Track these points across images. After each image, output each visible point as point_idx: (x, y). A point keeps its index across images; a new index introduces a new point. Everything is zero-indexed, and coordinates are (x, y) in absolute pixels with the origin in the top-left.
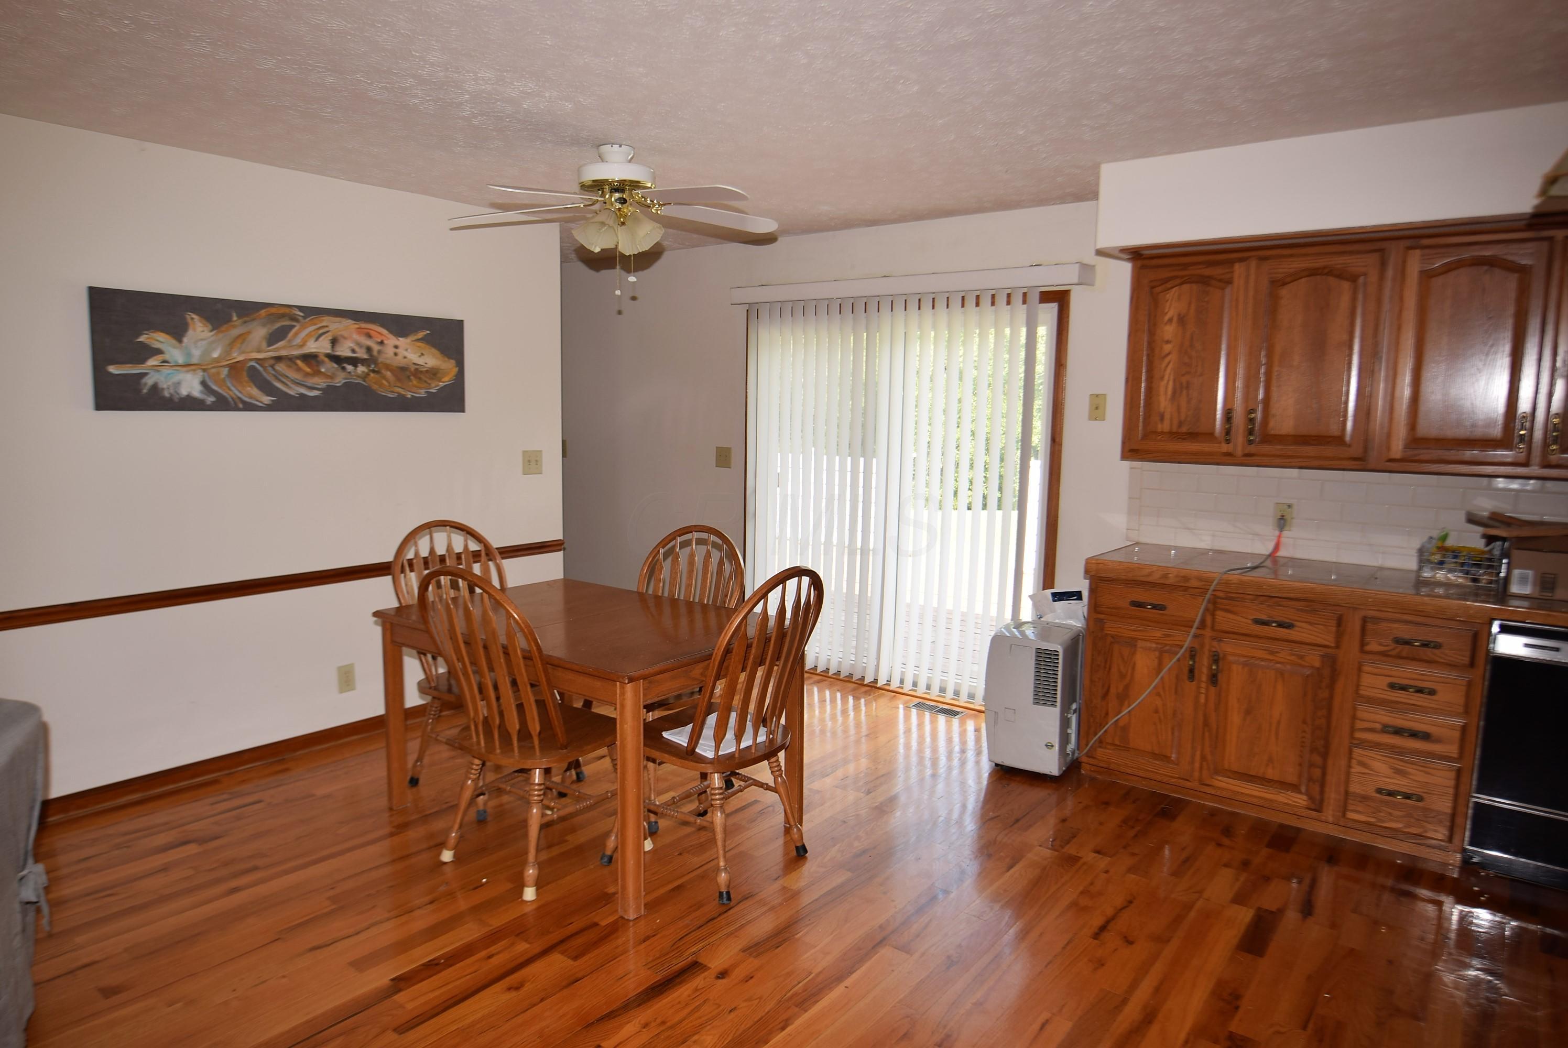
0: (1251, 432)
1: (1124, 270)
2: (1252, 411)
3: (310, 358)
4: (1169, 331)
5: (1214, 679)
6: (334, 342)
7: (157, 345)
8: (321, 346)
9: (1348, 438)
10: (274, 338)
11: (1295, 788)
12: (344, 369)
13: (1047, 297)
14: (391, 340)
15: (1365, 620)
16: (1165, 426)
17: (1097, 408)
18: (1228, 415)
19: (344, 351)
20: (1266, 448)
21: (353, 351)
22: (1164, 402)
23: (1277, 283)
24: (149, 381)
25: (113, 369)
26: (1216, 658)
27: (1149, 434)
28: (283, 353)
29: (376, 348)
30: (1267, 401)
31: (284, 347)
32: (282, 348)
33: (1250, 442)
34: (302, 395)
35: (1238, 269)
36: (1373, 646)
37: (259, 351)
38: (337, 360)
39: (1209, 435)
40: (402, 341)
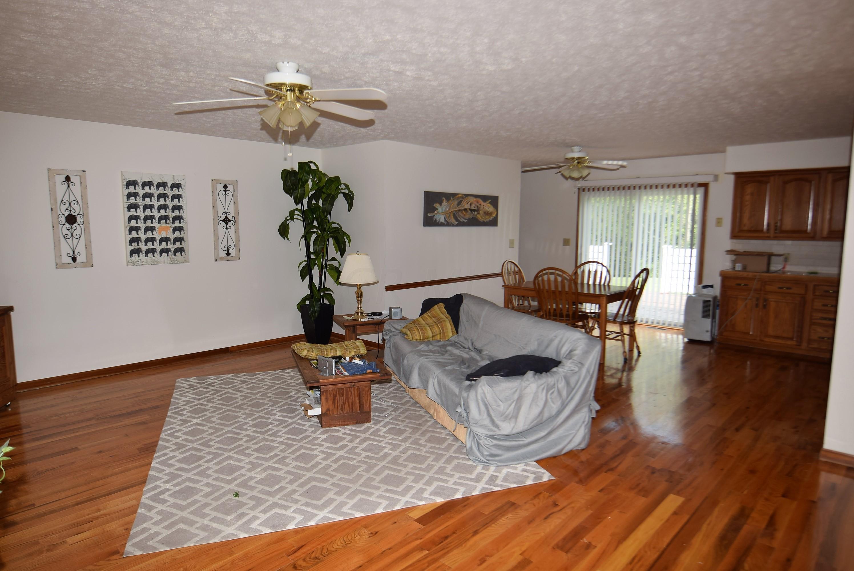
0: (776, 230)
1: (732, 178)
2: (776, 223)
3: (465, 210)
4: (748, 198)
5: (765, 306)
6: (471, 204)
7: (437, 207)
8: (467, 206)
9: (808, 231)
10: (459, 204)
11: (791, 339)
12: (472, 213)
13: (700, 185)
14: (483, 203)
15: (815, 286)
16: (746, 228)
17: (719, 222)
18: (768, 224)
19: (472, 208)
20: (781, 235)
21: (474, 207)
22: (746, 220)
23: (785, 183)
24: (435, 218)
25: (429, 215)
26: (765, 300)
27: (741, 231)
28: (460, 209)
29: (479, 206)
30: (781, 220)
31: (461, 207)
32: (460, 207)
33: (776, 233)
34: (463, 221)
35: (772, 178)
36: (817, 294)
37: (456, 208)
38: (471, 210)
39: (762, 231)
40: (485, 204)
